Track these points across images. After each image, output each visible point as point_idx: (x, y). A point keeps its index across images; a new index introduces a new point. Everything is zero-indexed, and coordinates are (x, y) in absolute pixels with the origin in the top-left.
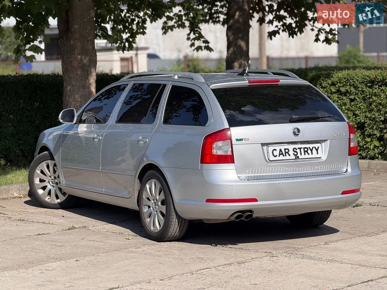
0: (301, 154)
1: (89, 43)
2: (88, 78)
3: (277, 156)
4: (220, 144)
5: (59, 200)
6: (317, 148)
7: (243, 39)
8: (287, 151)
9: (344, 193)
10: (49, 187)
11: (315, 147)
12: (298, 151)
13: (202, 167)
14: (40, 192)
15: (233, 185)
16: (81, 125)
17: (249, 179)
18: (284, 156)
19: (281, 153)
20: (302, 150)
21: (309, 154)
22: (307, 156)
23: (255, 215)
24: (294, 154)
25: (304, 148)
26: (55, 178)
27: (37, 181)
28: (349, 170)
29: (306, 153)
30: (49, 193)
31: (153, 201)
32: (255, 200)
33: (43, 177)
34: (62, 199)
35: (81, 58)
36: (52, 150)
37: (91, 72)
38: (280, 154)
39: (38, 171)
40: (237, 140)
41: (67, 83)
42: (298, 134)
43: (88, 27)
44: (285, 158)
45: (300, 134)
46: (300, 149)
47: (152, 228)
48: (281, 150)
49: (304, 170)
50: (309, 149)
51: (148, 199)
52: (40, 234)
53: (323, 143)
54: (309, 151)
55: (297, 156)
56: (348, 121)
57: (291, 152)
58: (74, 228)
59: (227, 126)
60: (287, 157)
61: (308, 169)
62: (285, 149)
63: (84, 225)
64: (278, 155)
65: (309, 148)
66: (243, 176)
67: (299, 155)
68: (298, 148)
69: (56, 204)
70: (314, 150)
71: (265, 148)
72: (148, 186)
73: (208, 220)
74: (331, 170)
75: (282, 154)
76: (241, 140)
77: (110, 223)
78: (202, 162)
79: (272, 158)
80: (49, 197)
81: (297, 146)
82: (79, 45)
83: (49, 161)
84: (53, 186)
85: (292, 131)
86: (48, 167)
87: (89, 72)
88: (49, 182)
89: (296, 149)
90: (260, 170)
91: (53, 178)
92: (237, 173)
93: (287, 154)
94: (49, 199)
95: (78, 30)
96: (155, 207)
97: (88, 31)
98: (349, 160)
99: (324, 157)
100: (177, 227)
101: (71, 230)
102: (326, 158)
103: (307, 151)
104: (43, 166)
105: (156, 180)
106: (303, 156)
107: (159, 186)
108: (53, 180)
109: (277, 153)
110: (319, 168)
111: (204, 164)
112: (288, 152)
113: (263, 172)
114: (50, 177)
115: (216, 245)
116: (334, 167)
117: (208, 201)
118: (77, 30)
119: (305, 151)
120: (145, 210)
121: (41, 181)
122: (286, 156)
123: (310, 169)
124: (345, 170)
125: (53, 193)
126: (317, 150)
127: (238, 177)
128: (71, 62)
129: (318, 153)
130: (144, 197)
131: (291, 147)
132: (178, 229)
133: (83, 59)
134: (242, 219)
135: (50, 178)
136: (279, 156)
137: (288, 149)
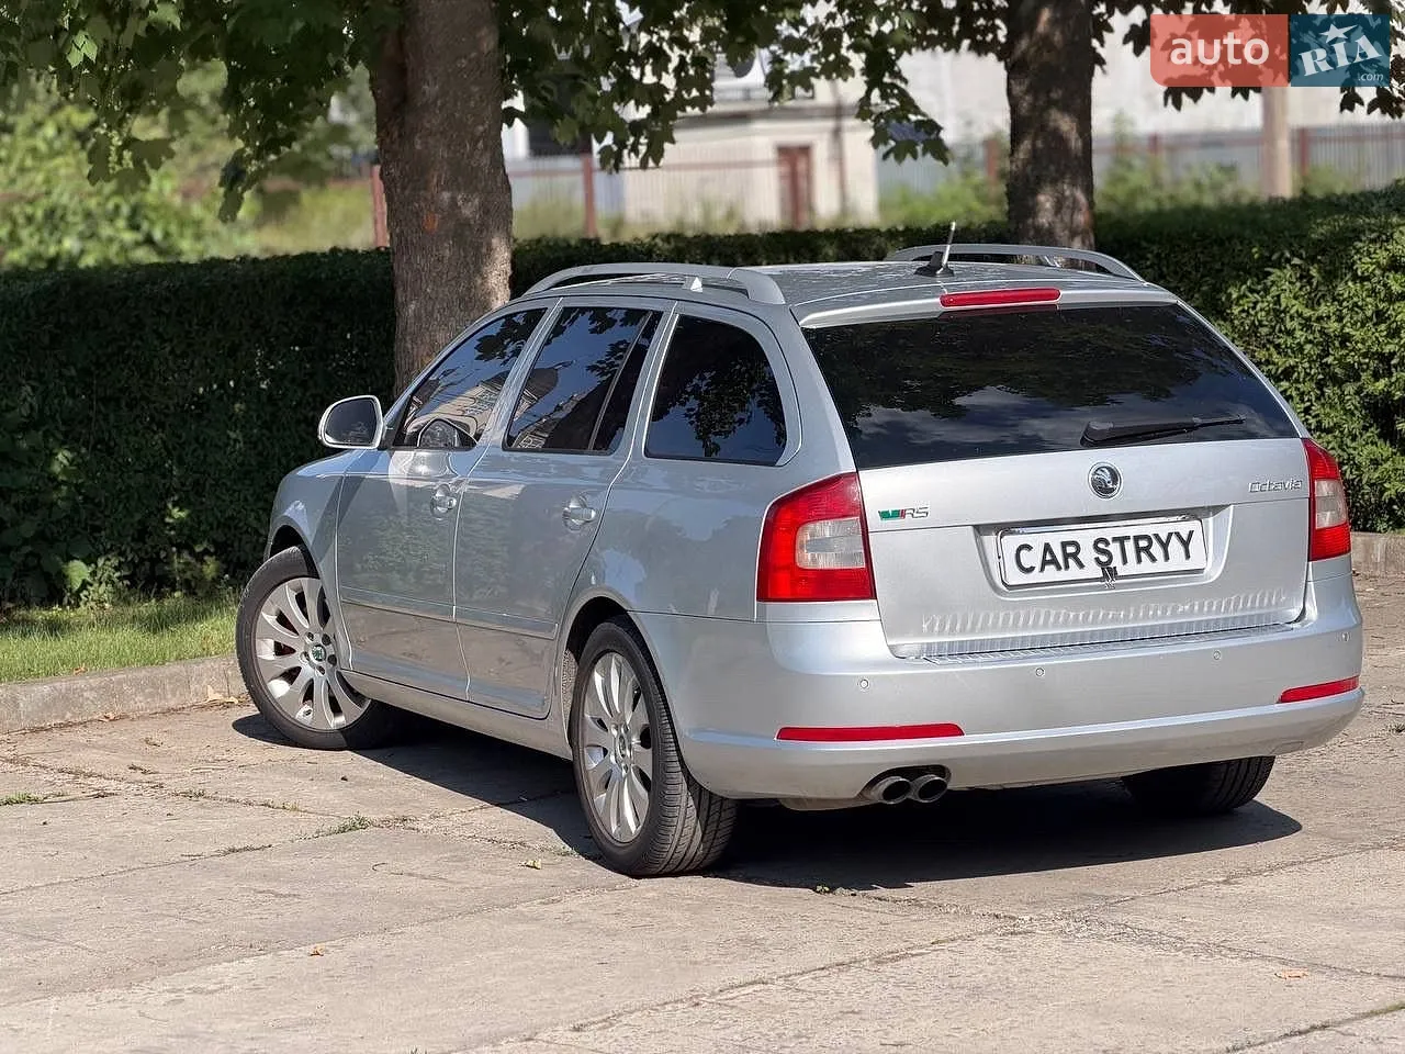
0: (1125, 561)
1: (480, 145)
2: (478, 271)
3: (1032, 569)
4: (825, 529)
5: (341, 720)
6: (1185, 537)
7: (1065, 108)
8: (1071, 550)
9: (1288, 697)
10: (308, 671)
11: (1178, 534)
12: (1114, 548)
13: (762, 613)
14: (279, 688)
15: (870, 677)
16: (398, 454)
17: (931, 654)
18: (1059, 568)
19: (1049, 559)
20: (1130, 546)
21: (1153, 559)
22: (1147, 566)
23: (954, 784)
24: (1097, 559)
25: (1137, 539)
26: (326, 640)
27: (266, 651)
28: (1312, 613)
29: (1143, 555)
30: (309, 695)
31: (615, 732)
32: (952, 730)
33: (286, 637)
34: (351, 713)
35: (453, 199)
36: (311, 542)
37: (490, 249)
38: (1045, 563)
39: (268, 617)
40: (884, 515)
41: (405, 291)
42: (1113, 490)
43: (475, 89)
44: (1063, 575)
45: (1121, 488)
46: (1121, 540)
47: (614, 828)
48: (1047, 548)
49: (1136, 618)
50: (1154, 541)
51: (601, 723)
52: (233, 851)
53: (1211, 519)
54: (1156, 550)
55: (1112, 566)
56: (1308, 435)
57: (1088, 555)
58: (362, 824)
59: (847, 464)
60: (1074, 572)
61: (1151, 613)
62: (1064, 545)
63: (401, 812)
64: (1038, 566)
65: (1156, 536)
66: (910, 643)
67: (1117, 562)
68: (1115, 539)
69: (332, 732)
70: (1175, 545)
71: (990, 540)
72: (598, 678)
73: (798, 800)
74: (1248, 613)
75: (1054, 561)
76: (900, 514)
77: (497, 805)
78: (763, 596)
79: (1015, 577)
80: (307, 708)
81: (1109, 531)
82: (443, 152)
83: (305, 582)
84: (321, 669)
85: (1091, 476)
86: (301, 600)
87: (484, 250)
88: (306, 654)
89: (1107, 544)
90: (973, 623)
91: (318, 638)
92: (888, 632)
93: (1071, 561)
94: (308, 713)
95: (439, 103)
96: (623, 752)
97: (472, 104)
98: (1311, 577)
99: (1213, 571)
100: (695, 827)
101: (350, 833)
102: (1219, 572)
103: (1147, 549)
104: (285, 596)
105: (620, 658)
106: (1132, 567)
107: (632, 678)
108: (319, 649)
109: (1032, 558)
110: (1196, 608)
111: (771, 606)
112: (1075, 556)
113: (983, 629)
114: (310, 636)
115: (832, 890)
116: (1253, 602)
117: (788, 734)
118: (435, 102)
119: (1138, 550)
120: (592, 762)
121: (281, 650)
122: (1067, 567)
123: (1159, 612)
124: (1295, 613)
125: (320, 692)
126: (1186, 544)
127: (892, 648)
128: (417, 214)
129: (1188, 556)
130: (587, 716)
131: (1086, 537)
132: (699, 833)
133: (460, 203)
134: (910, 796)
135: (308, 640)
136: (1042, 569)
137: (1074, 543)
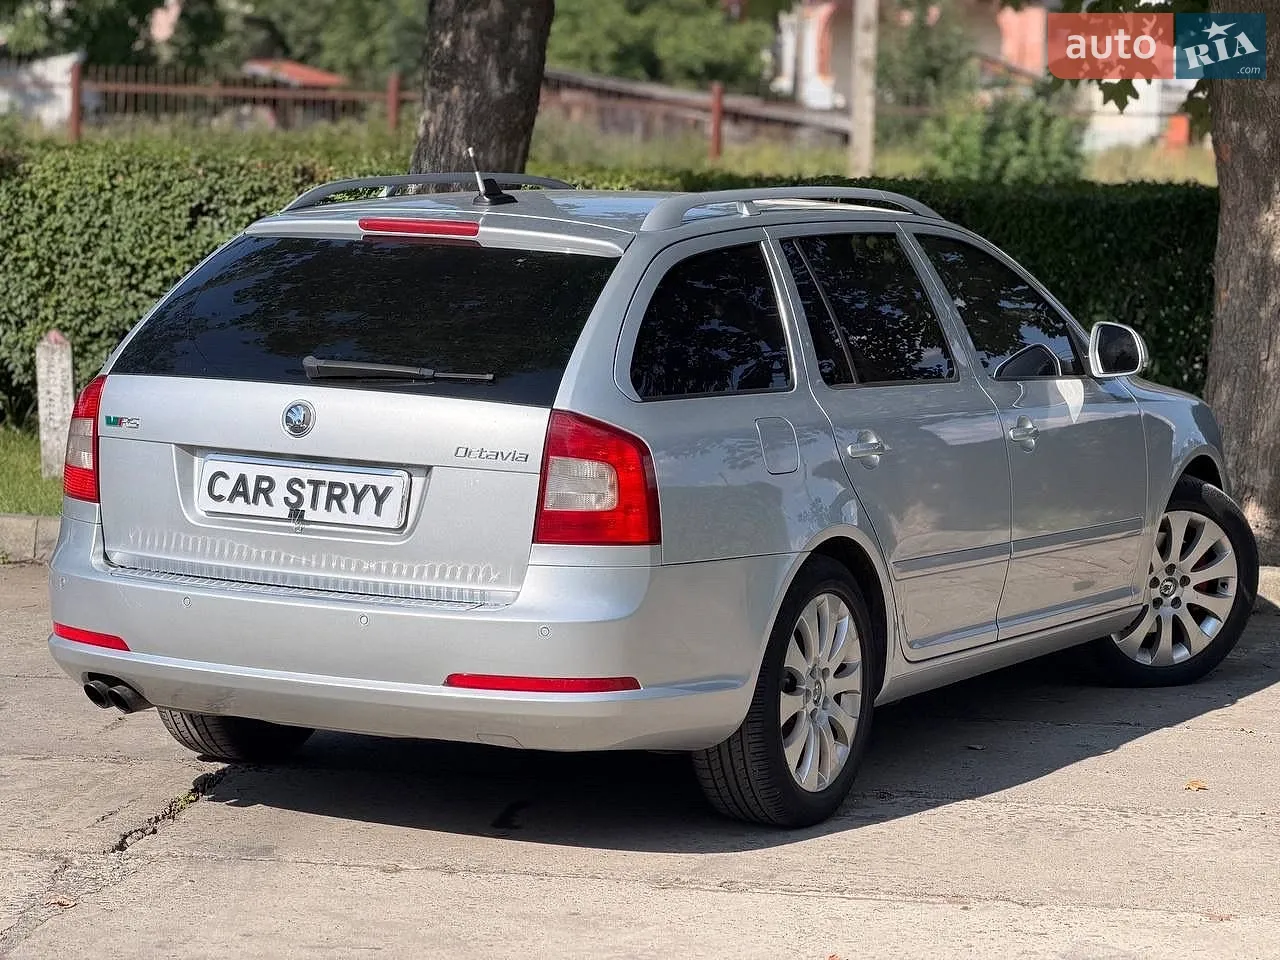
0: (314, 505)
3: (221, 497)
6: (381, 492)
8: (264, 485)
9: (455, 680)
11: (374, 488)
12: (307, 492)
18: (247, 500)
19: (240, 489)
20: (323, 491)
21: (341, 509)
22: (335, 515)
24: (286, 499)
25: (332, 485)
29: (334, 503)
32: (118, 644)
35: (1242, 130)
38: (235, 493)
40: (108, 420)
44: (252, 509)
46: (316, 484)
48: (242, 479)
50: (350, 491)
54: (349, 501)
55: (300, 508)
57: (280, 493)
60: (261, 508)
61: (334, 565)
62: (260, 479)
64: (227, 495)
65: (352, 486)
66: (120, 552)
67: (306, 506)
68: (310, 482)
70: (369, 500)
75: (245, 495)
76: (119, 422)
81: (306, 473)
89: (302, 485)
90: (167, 542)
93: (262, 497)
98: (532, 561)
103: (339, 499)
106: (320, 514)
109: (224, 487)
110: (384, 568)
112: (266, 492)
113: (177, 550)
116: (453, 574)
119: (330, 497)
122: (255, 501)
126: (380, 500)
127: (104, 555)
129: (378, 512)
131: (281, 474)
136: (232, 499)
137: (268, 479)
